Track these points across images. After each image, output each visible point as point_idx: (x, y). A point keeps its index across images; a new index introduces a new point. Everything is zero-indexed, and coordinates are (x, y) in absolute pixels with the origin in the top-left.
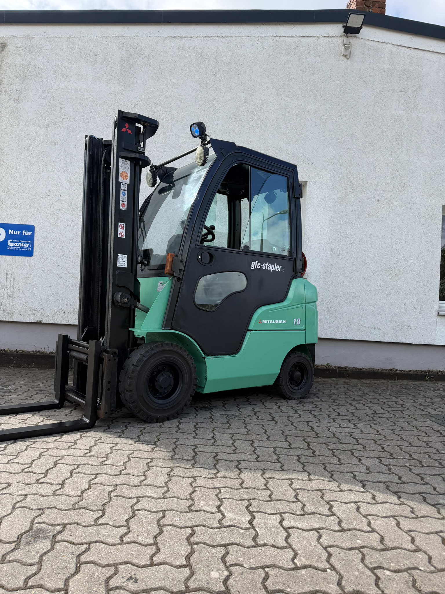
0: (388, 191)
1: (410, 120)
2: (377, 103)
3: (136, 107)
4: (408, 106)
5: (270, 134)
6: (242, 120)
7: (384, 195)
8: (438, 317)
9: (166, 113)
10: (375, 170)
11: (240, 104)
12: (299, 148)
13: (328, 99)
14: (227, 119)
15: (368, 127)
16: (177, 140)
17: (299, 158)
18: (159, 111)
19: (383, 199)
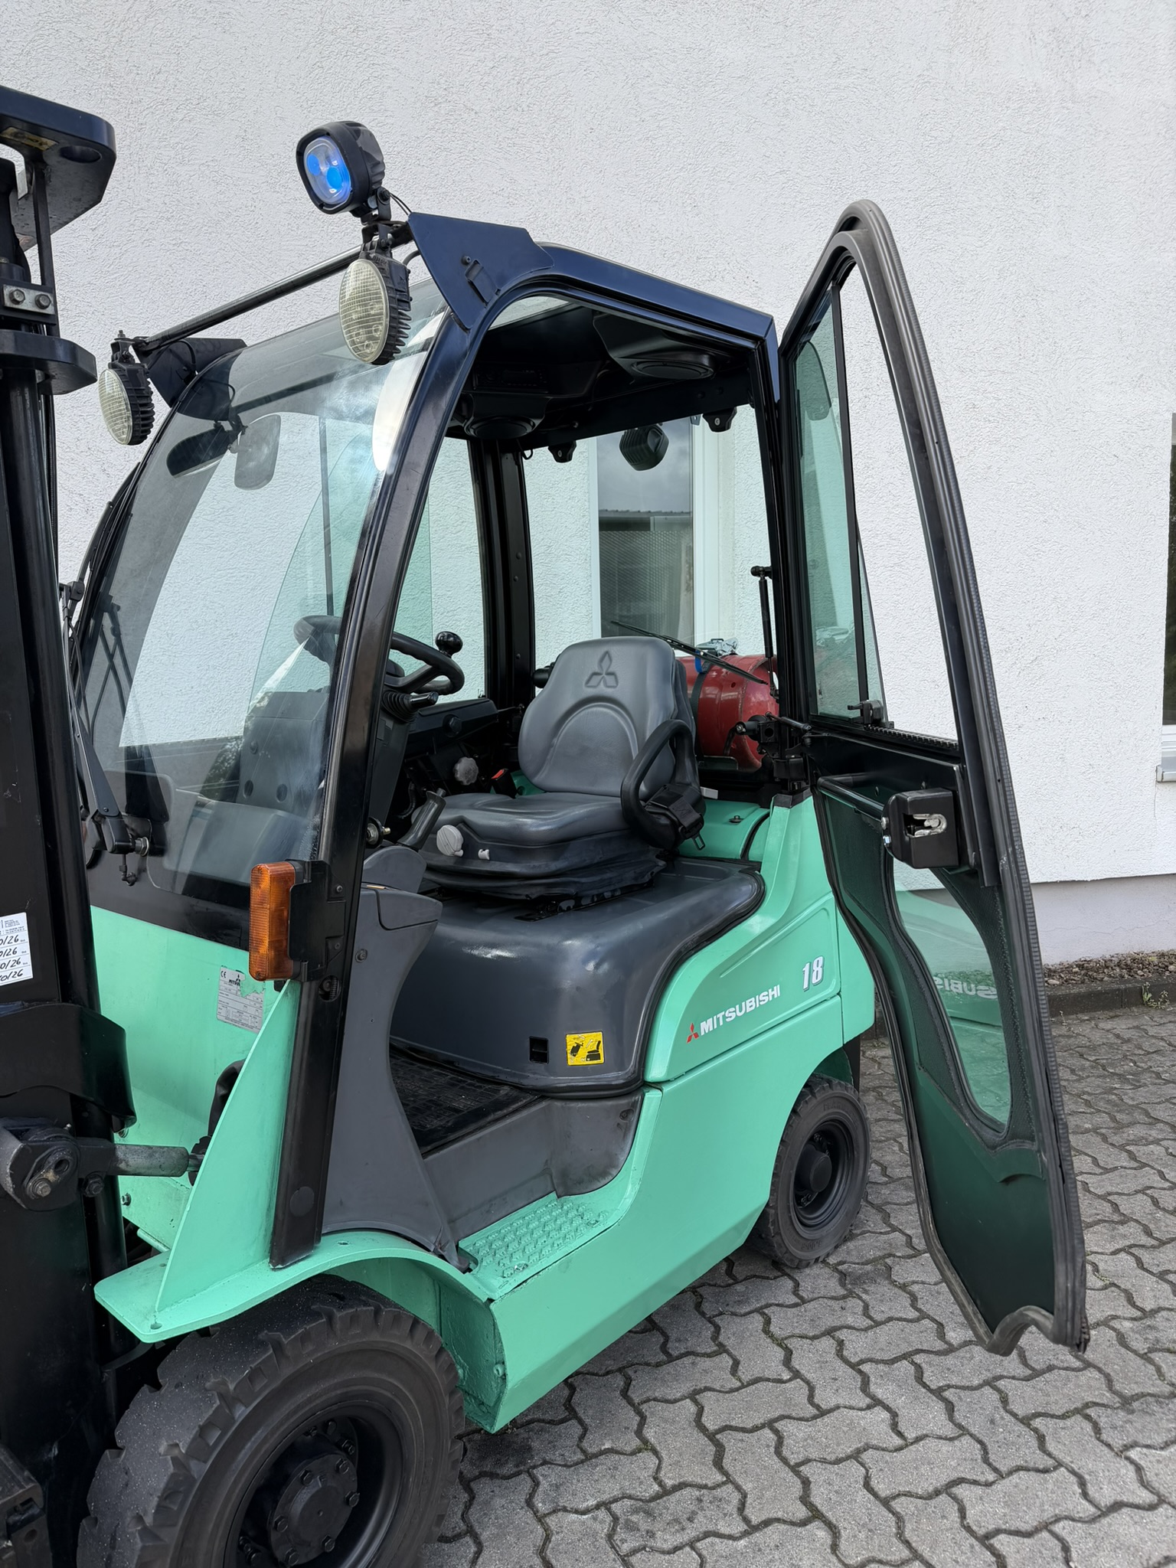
0: (1003, 372)
1: (1070, 105)
2: (960, 40)
3: (29, 53)
4: (1061, 53)
5: (586, 163)
6: (477, 109)
7: (990, 389)
8: (1160, 786)
9: (162, 77)
10: (960, 296)
11: (462, 39)
12: (697, 219)
13: (789, 24)
14: (418, 104)
15: (933, 133)
16: (221, 192)
17: (698, 258)
18: (131, 72)
19: (989, 402)
